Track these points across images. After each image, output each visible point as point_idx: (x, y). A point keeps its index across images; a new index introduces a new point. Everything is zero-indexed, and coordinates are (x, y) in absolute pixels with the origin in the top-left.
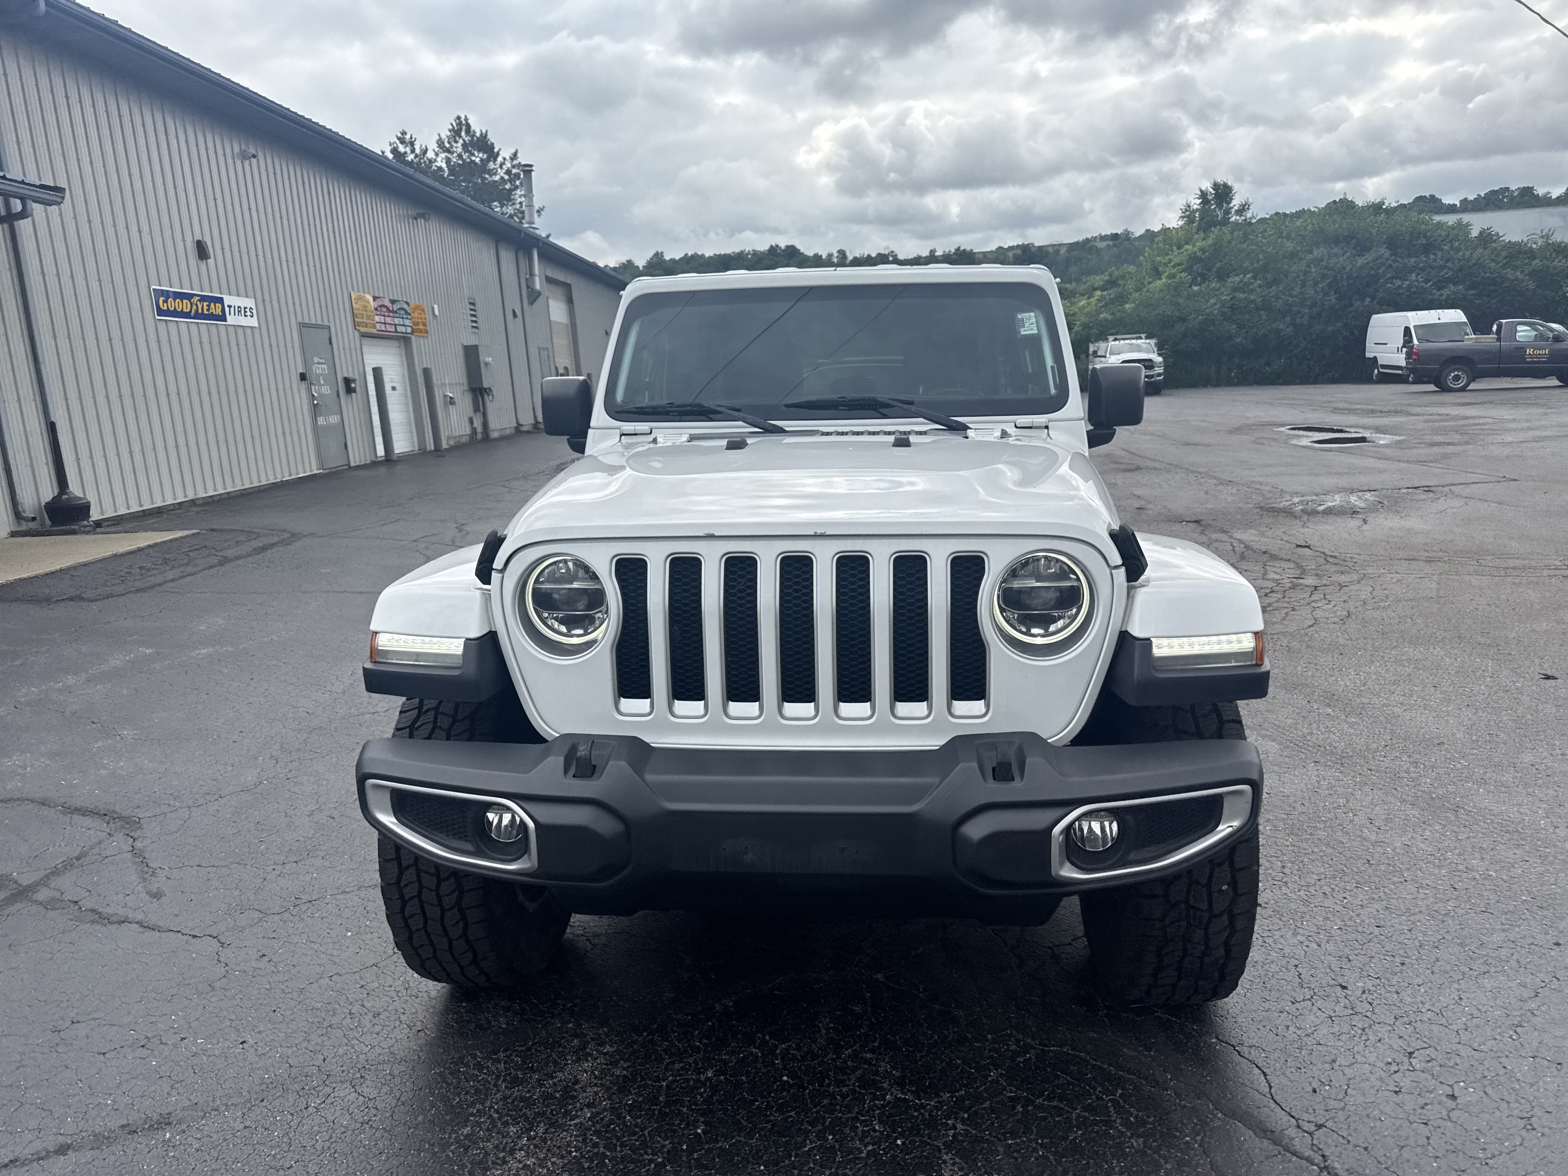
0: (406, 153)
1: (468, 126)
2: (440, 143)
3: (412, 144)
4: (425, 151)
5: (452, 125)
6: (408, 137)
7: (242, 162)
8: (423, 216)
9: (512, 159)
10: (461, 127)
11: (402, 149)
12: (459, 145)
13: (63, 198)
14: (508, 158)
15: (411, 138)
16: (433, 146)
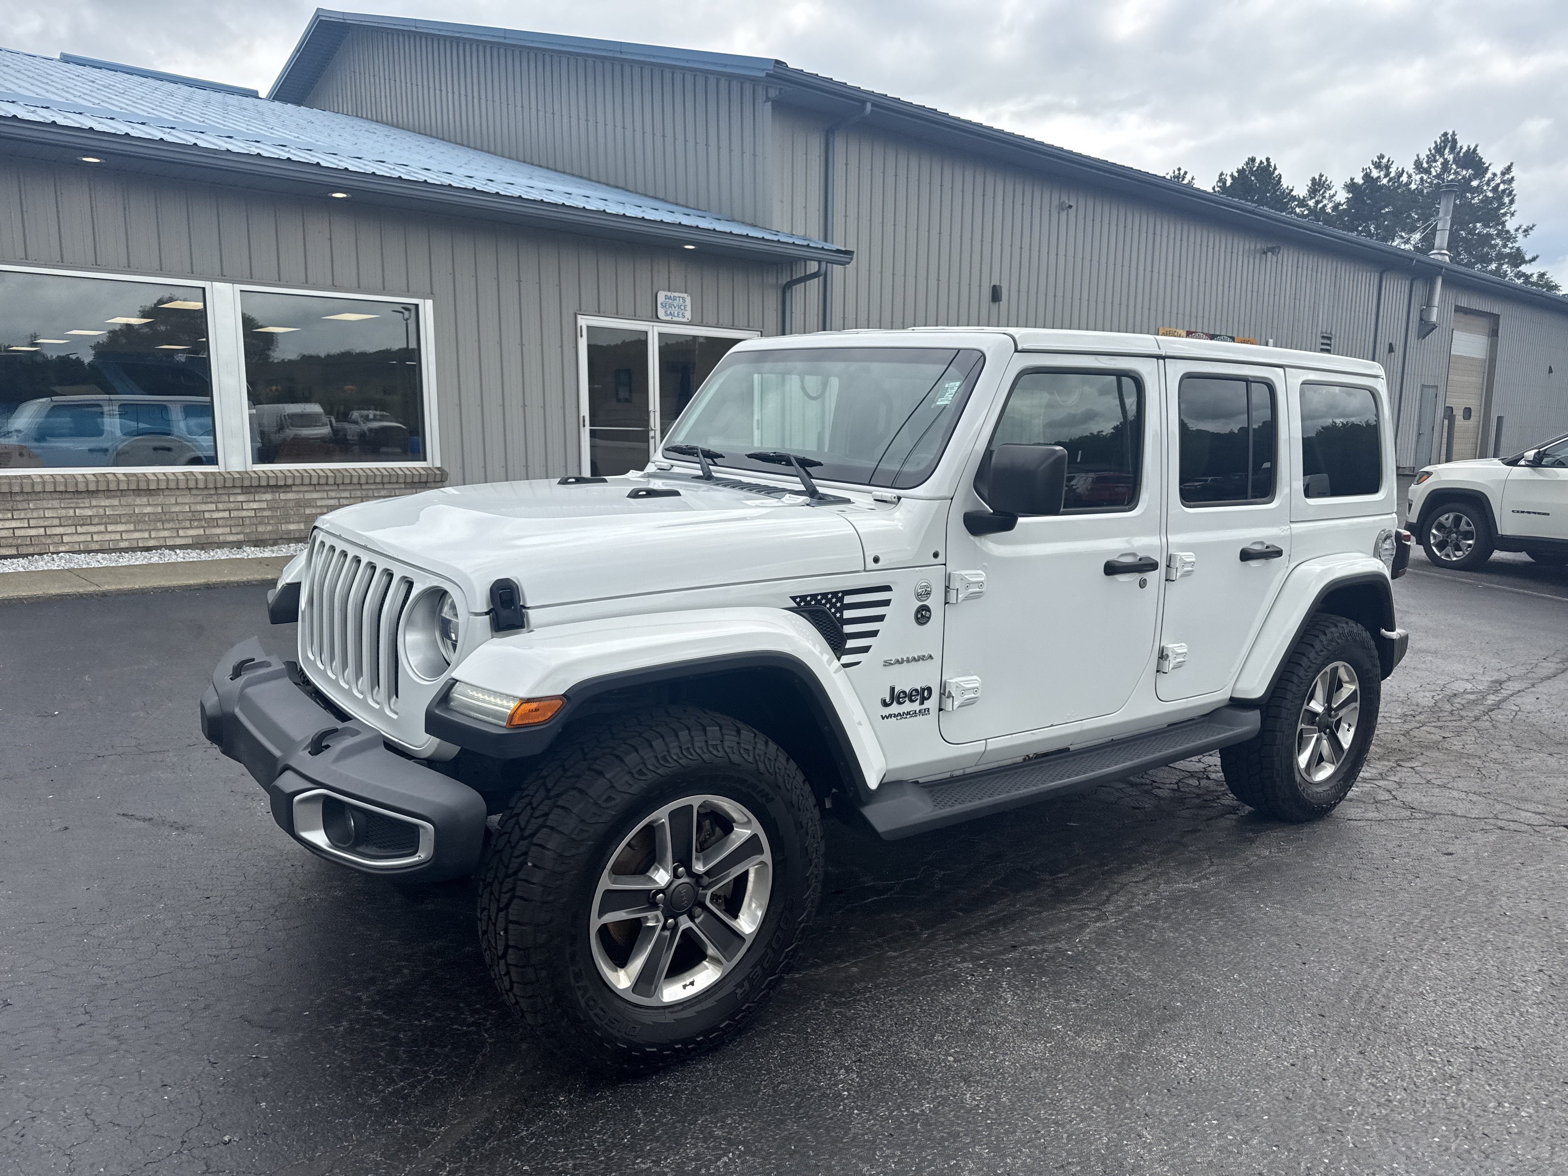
0: (1379, 177)
1: (1454, 142)
2: (1418, 164)
3: (1387, 167)
4: (1400, 175)
5: (1436, 142)
6: (1385, 160)
7: (1059, 213)
8: (1272, 250)
9: (1503, 174)
10: (1448, 142)
11: (1375, 173)
12: (1439, 163)
13: (851, 259)
14: (1499, 173)
15: (1389, 161)
16: (1410, 168)
